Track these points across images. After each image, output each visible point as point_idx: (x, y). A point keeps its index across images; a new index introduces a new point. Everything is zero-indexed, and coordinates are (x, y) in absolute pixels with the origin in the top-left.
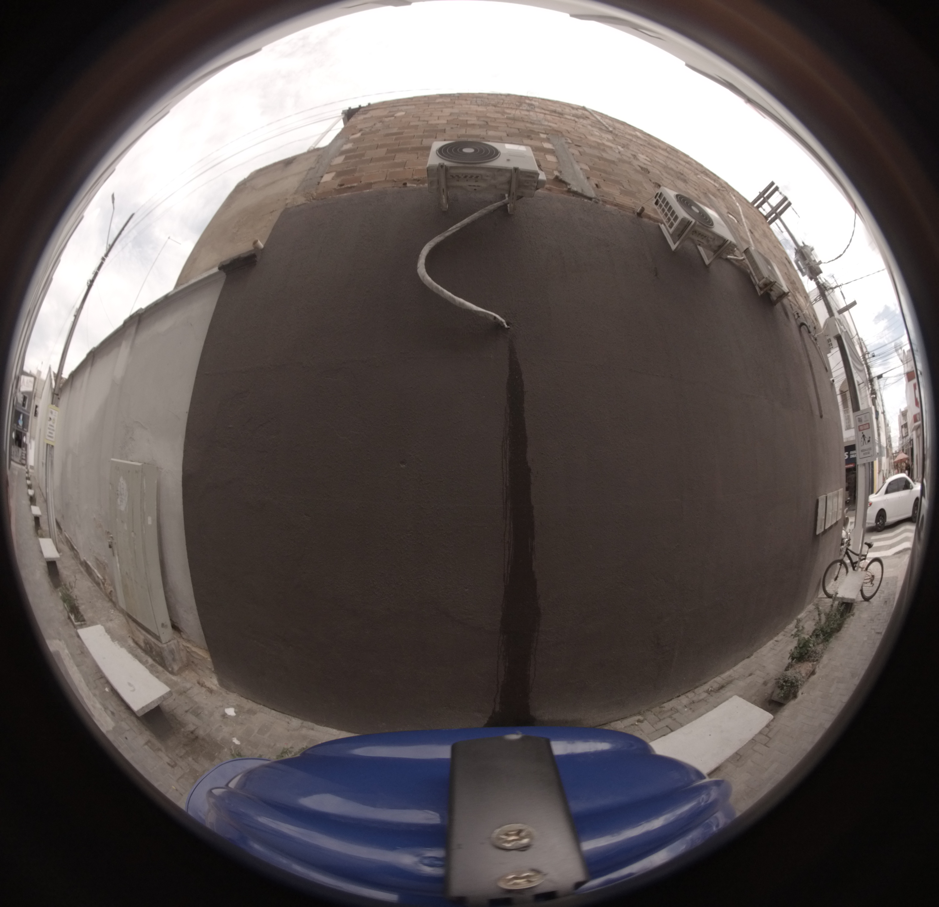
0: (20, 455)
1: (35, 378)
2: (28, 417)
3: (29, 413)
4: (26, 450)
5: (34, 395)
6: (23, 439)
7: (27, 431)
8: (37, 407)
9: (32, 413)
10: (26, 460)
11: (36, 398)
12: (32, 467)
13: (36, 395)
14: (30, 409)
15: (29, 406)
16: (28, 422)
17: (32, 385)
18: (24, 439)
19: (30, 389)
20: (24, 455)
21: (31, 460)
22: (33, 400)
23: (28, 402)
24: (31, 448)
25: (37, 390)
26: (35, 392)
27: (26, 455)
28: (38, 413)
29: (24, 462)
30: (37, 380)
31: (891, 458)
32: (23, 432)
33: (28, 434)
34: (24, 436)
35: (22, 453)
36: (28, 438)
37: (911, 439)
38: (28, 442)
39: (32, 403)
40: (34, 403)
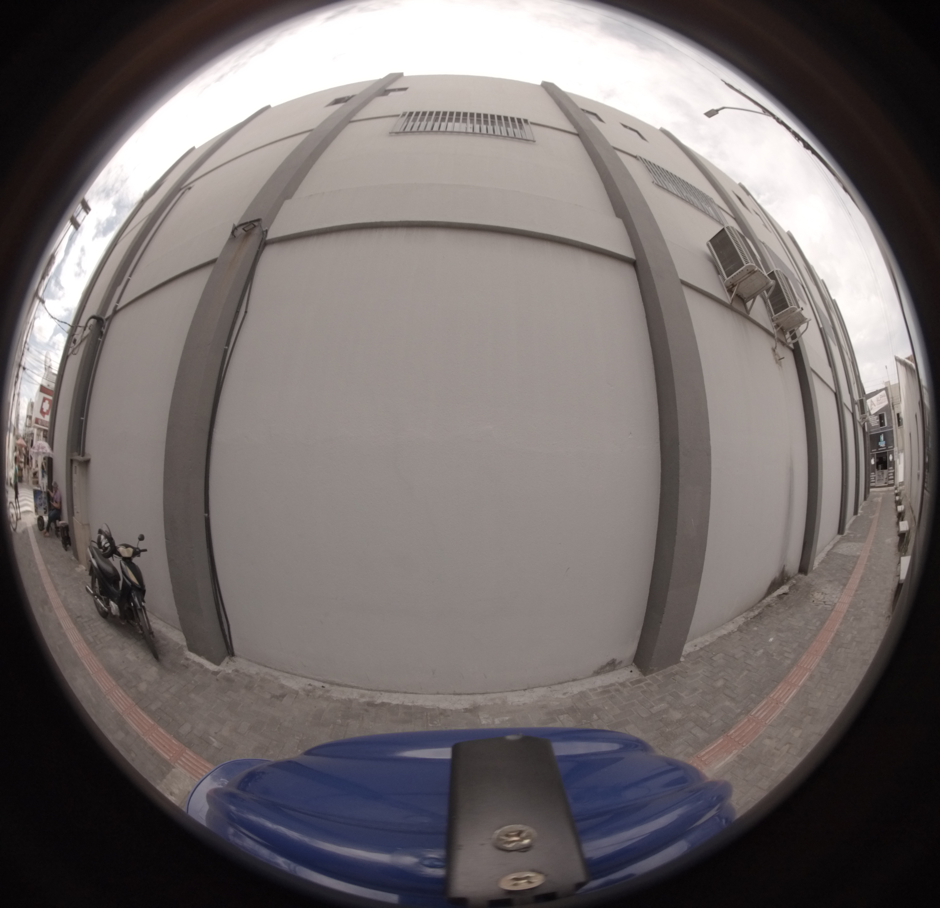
0: (885, 476)
1: (886, 389)
2: (892, 431)
3: (892, 427)
4: (894, 468)
5: (891, 406)
6: (889, 456)
7: (893, 447)
8: (898, 415)
9: (896, 424)
10: (894, 479)
11: (895, 406)
12: (902, 484)
13: (894, 404)
14: (892, 423)
15: (890, 420)
16: (893, 437)
17: (886, 397)
18: (891, 458)
19: (886, 403)
20: (892, 474)
21: (900, 477)
22: (892, 411)
23: (887, 417)
24: (900, 463)
25: (892, 398)
26: (891, 402)
27: (894, 473)
28: (902, 420)
29: (891, 482)
30: (889, 388)
33: (894, 450)
35: (889, 473)
36: (895, 453)
38: (895, 459)
39: (891, 416)
40: (894, 414)
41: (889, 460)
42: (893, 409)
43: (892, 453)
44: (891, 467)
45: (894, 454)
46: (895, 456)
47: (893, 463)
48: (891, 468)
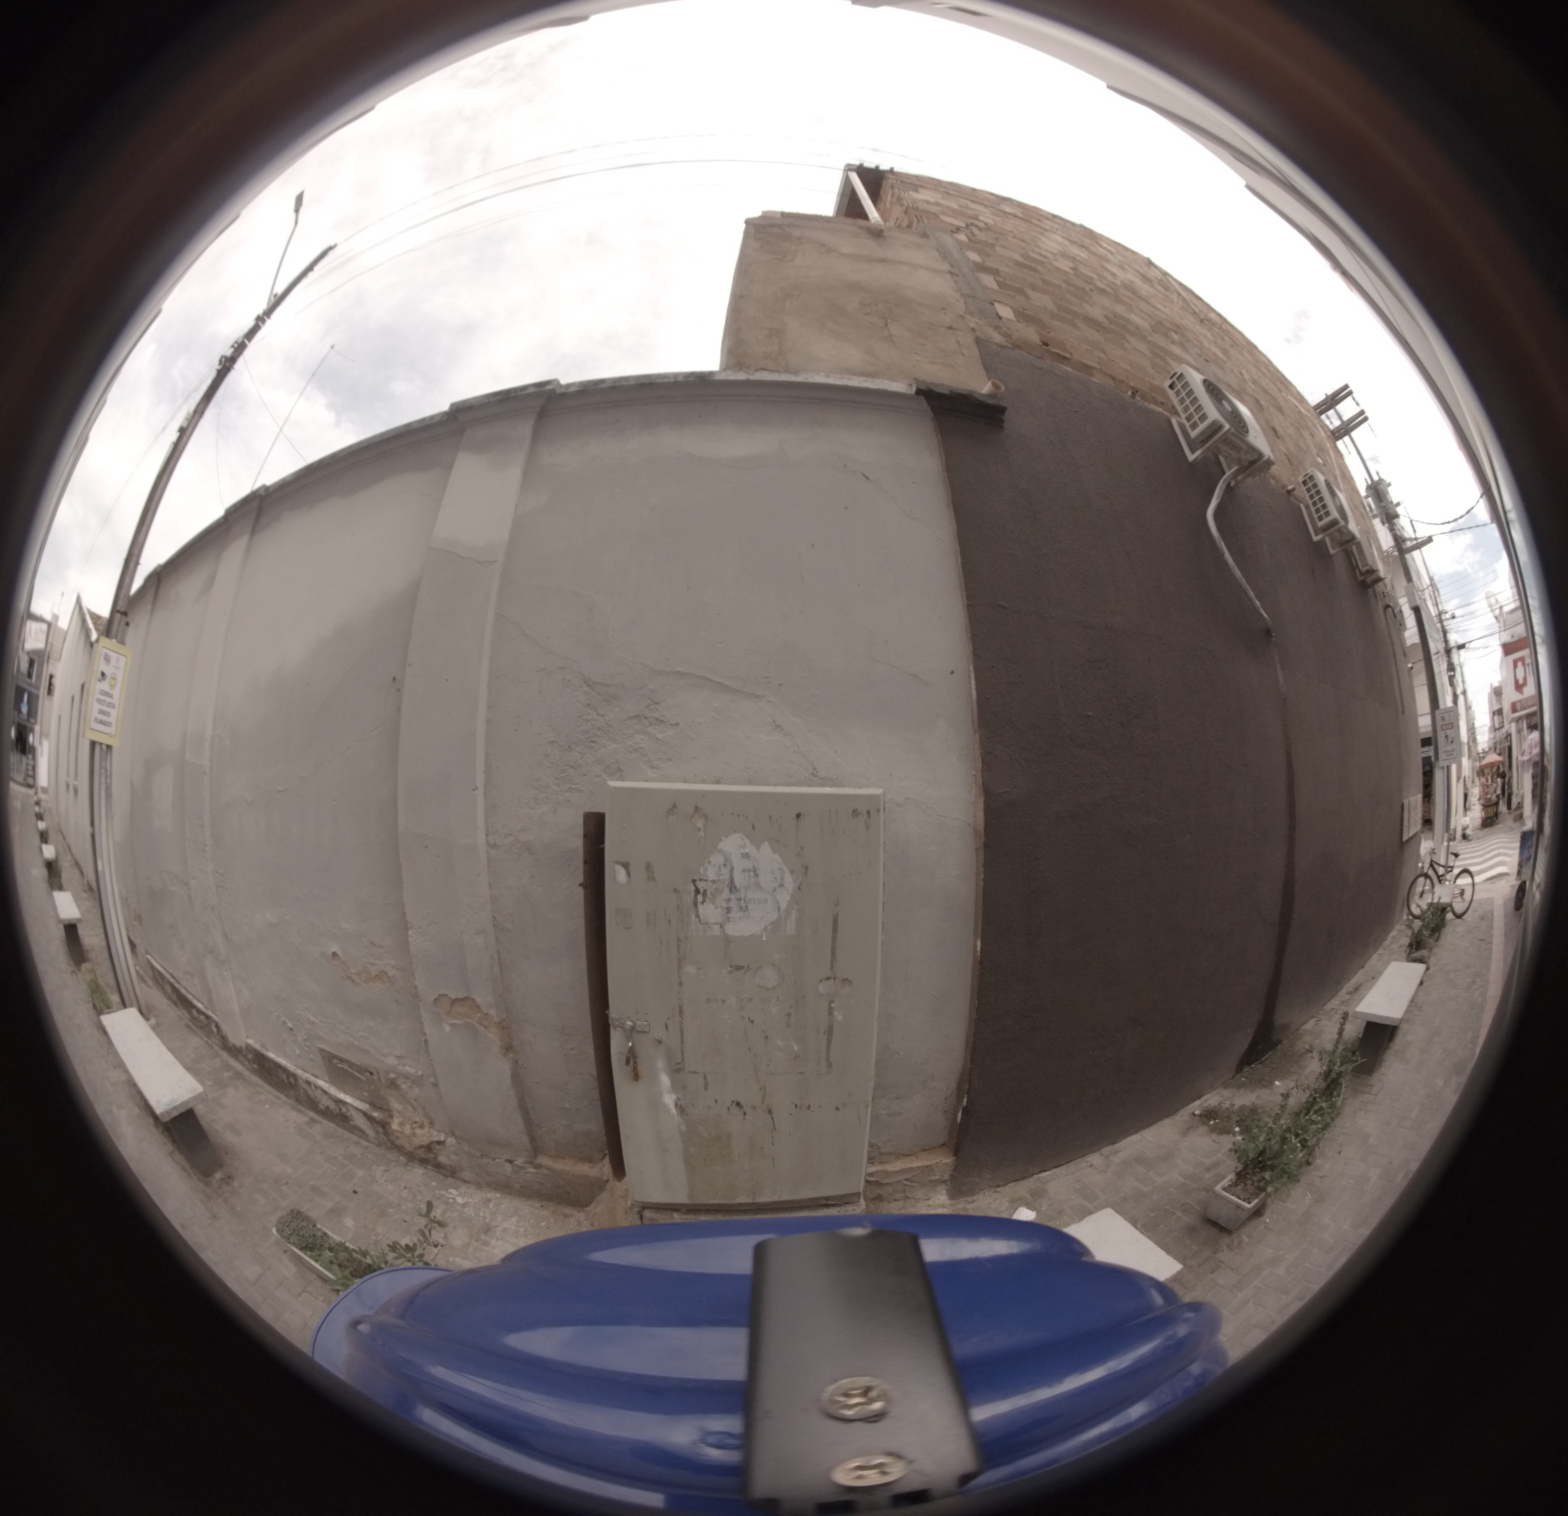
1: (49, 625)
2: (38, 697)
3: (38, 689)
4: (34, 758)
5: (48, 655)
7: (36, 723)
8: (51, 677)
9: (44, 689)
10: (34, 777)
11: (51, 660)
12: (45, 790)
13: (51, 656)
14: (40, 682)
15: (39, 676)
16: (37, 707)
17: (44, 637)
18: (31, 739)
19: (40, 645)
20: (30, 768)
21: (43, 778)
22: (45, 665)
23: (37, 669)
24: (42, 755)
25: (52, 646)
26: (48, 650)
28: (54, 688)
29: (30, 781)
30: (53, 627)
31: (1475, 760)
32: (29, 725)
33: (37, 728)
34: (30, 732)
35: (28, 764)
36: (37, 735)
37: (1509, 733)
38: (36, 745)
39: (42, 672)
40: (47, 671)
41: (29, 742)
42: (48, 662)
43: (32, 730)
44: (30, 752)
45: (35, 734)
46: (35, 739)
47: (33, 750)
48: (30, 756)
